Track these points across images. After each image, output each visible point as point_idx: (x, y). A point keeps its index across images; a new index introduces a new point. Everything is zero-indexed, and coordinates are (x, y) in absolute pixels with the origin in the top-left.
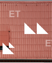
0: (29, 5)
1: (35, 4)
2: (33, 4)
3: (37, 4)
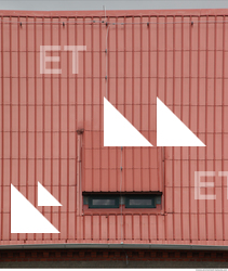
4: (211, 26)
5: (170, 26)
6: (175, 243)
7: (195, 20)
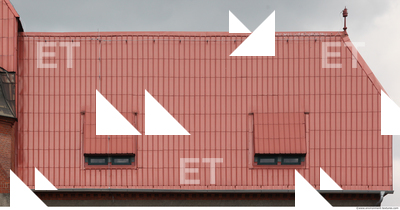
0: (187, 43)
1: (203, 39)
2: (197, 39)
3: (208, 39)
4: (166, 43)
5: (140, 43)
6: (143, 188)
7: (156, 38)
